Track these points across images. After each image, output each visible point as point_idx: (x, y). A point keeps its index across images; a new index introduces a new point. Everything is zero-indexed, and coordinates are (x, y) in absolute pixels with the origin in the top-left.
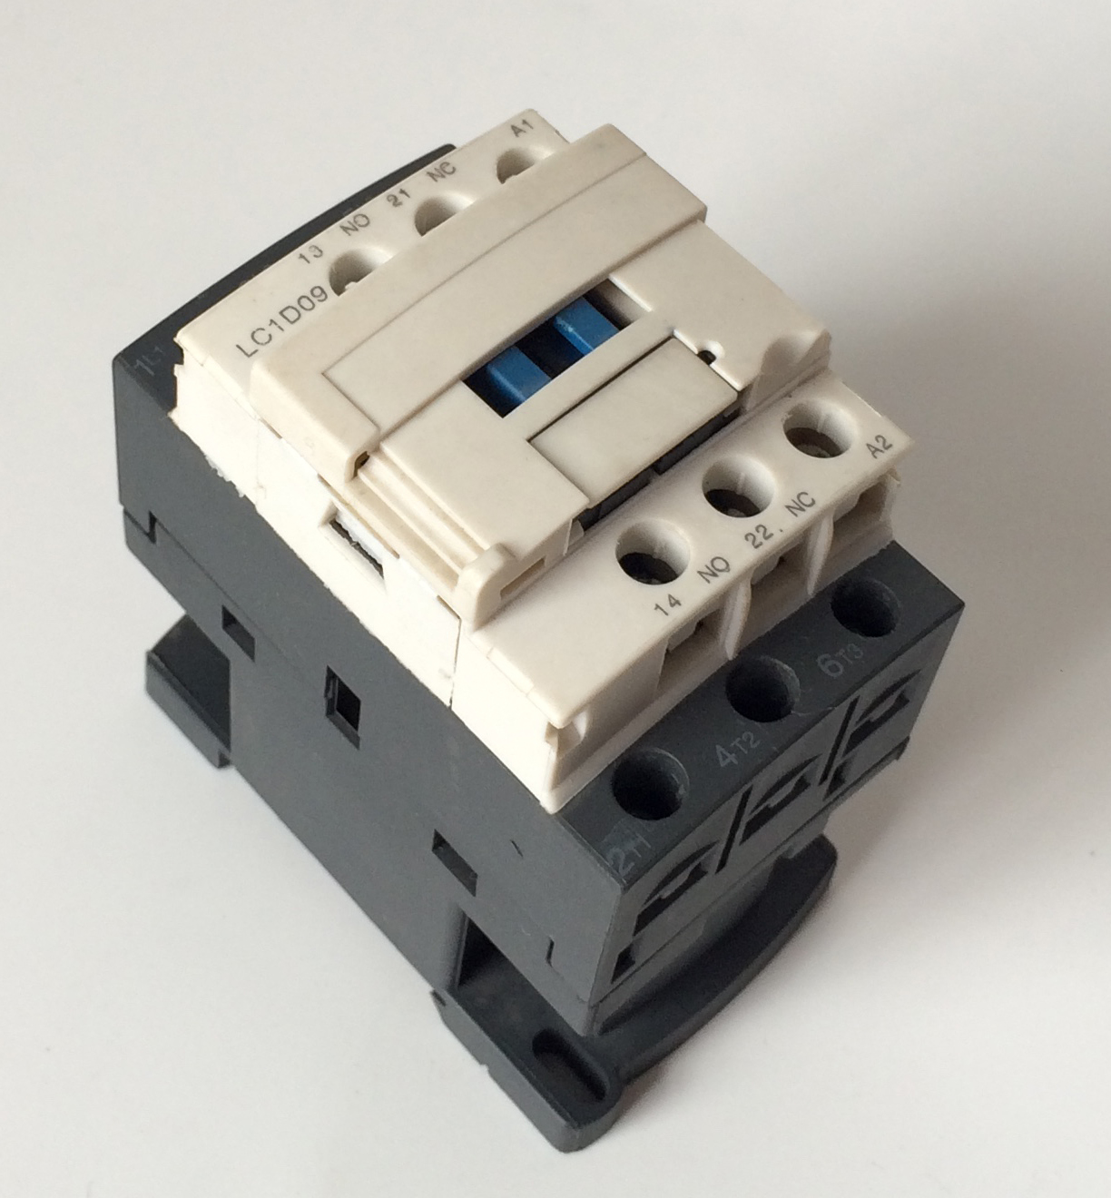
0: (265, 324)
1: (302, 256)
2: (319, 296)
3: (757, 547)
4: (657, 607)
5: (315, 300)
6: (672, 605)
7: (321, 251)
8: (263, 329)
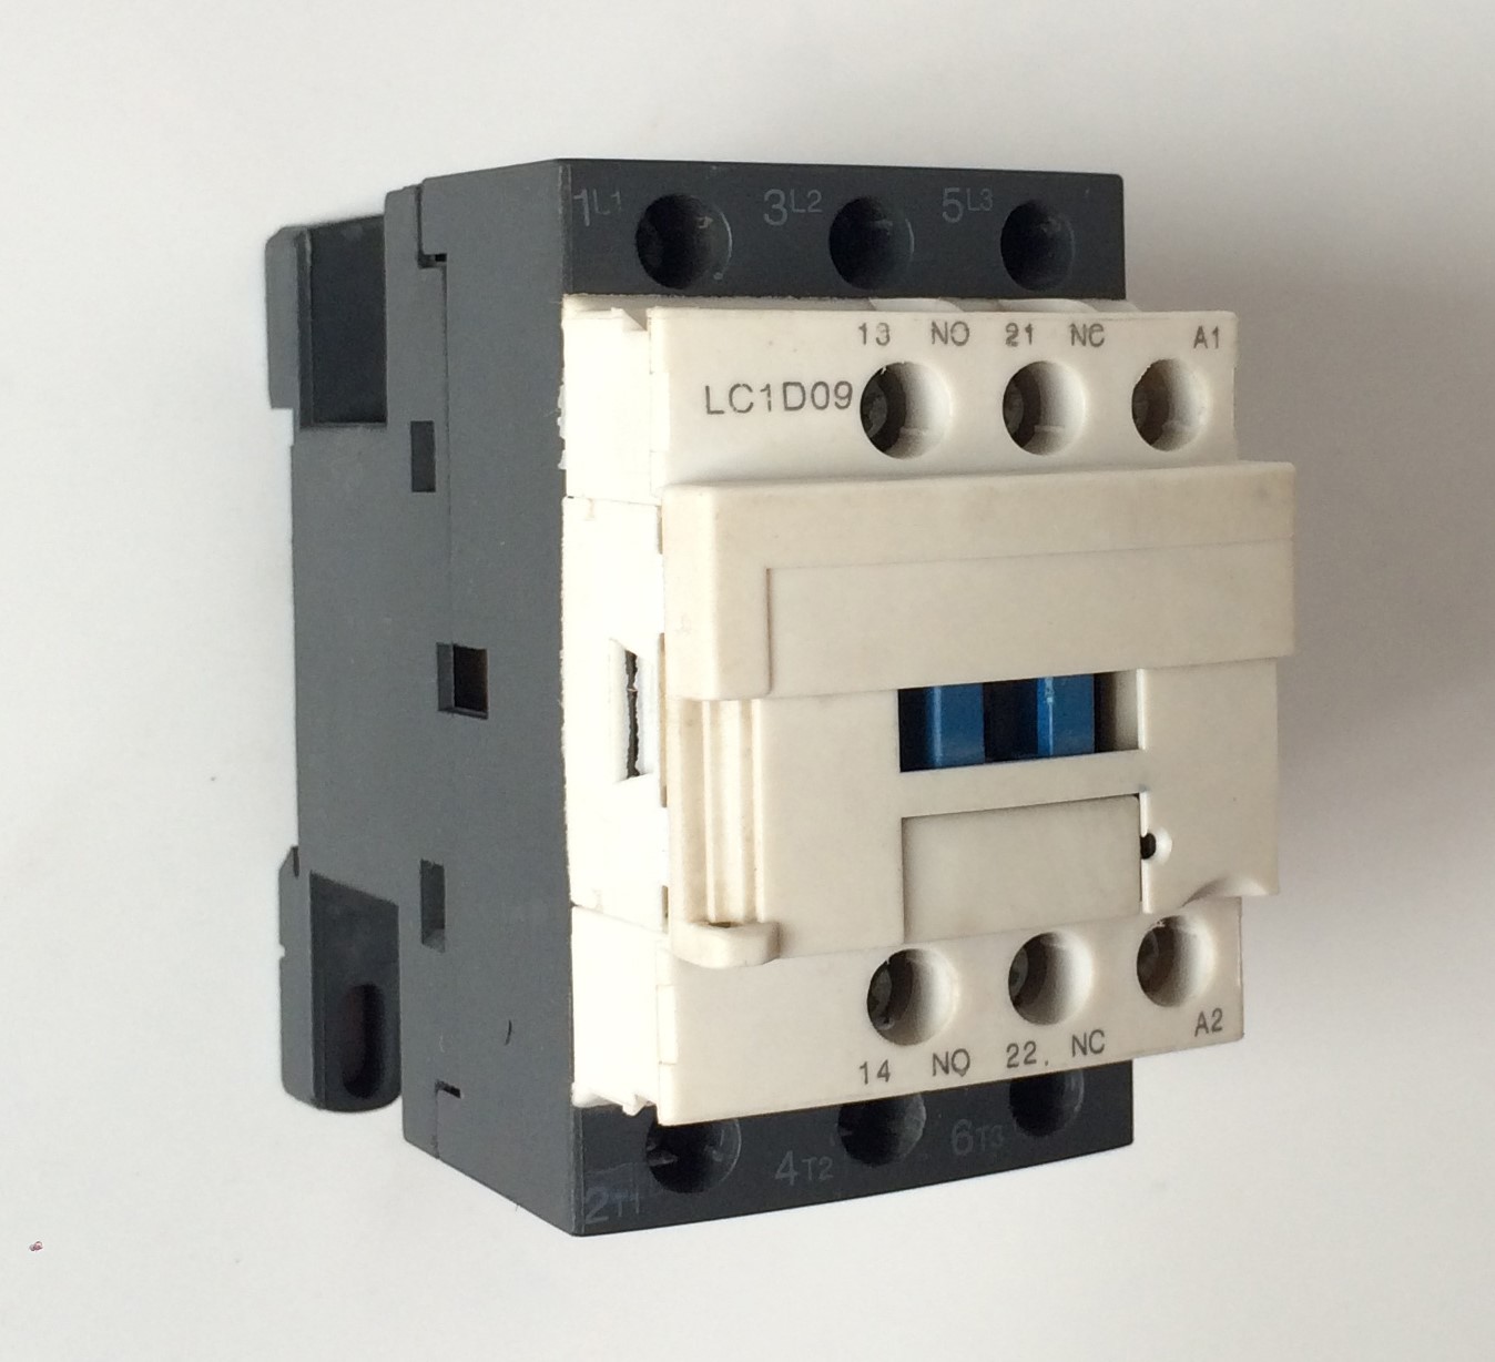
0: (757, 385)
1: (864, 328)
2: (842, 398)
3: (1009, 1066)
4: (864, 1066)
5: (833, 399)
6: (880, 1075)
7: (888, 338)
8: (750, 389)
